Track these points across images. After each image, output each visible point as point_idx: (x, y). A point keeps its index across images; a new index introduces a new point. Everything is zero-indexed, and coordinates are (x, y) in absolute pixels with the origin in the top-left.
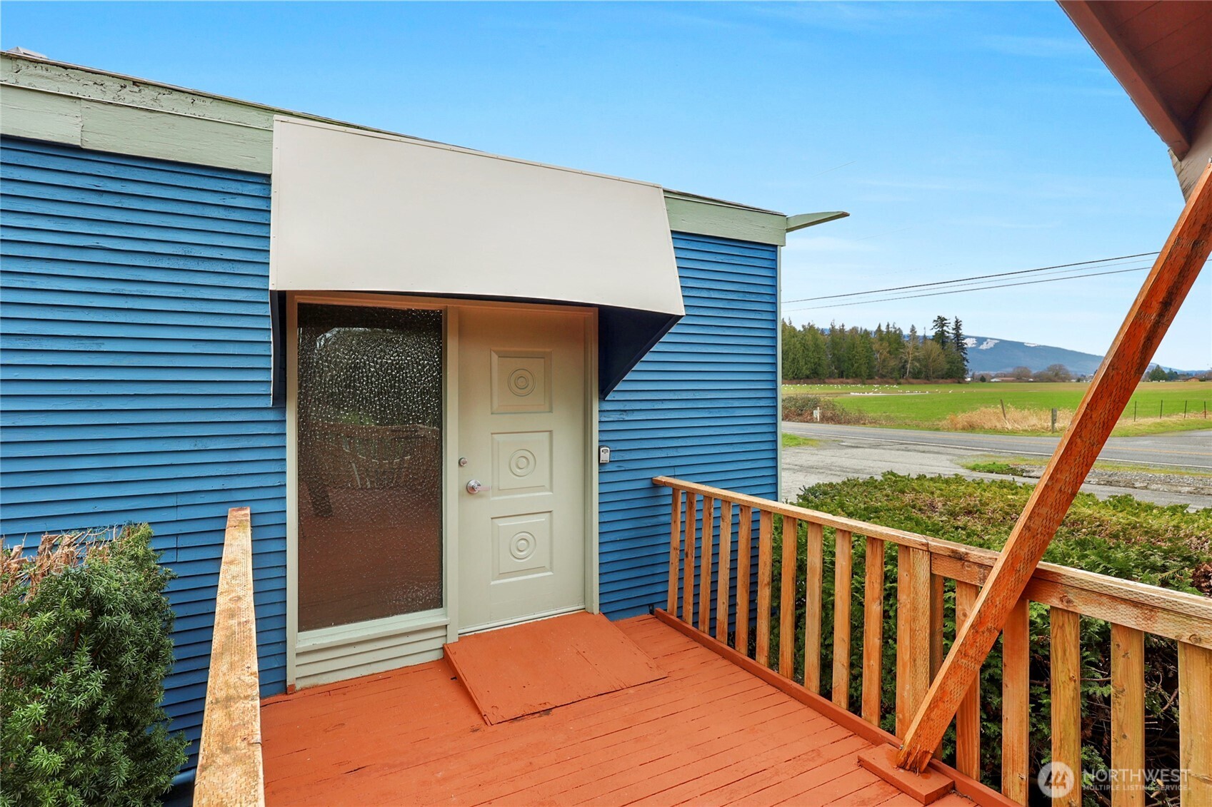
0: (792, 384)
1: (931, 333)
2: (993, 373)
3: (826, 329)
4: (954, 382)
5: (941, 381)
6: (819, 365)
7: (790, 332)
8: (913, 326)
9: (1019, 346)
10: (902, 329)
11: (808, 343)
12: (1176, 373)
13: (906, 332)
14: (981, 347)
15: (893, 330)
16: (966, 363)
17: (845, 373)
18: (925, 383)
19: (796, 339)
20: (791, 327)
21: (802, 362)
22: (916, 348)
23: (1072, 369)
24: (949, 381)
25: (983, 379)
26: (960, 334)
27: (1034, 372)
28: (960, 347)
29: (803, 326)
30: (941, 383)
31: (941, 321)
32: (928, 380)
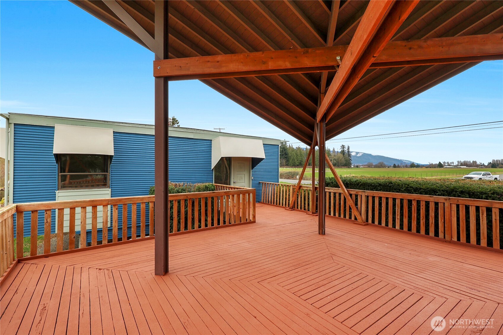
0: (292, 168)
1: (340, 150)
2: (361, 165)
3: (304, 148)
4: (347, 168)
5: (343, 167)
6: (302, 161)
7: (292, 150)
8: (334, 148)
9: (370, 155)
10: (330, 149)
11: (298, 153)
12: (419, 165)
13: (331, 150)
14: (357, 156)
15: (327, 149)
16: (351, 161)
17: (310, 164)
18: (338, 168)
19: (294, 152)
20: (292, 147)
21: (296, 160)
22: (335, 156)
23: (386, 163)
24: (346, 167)
25: (357, 167)
26: (349, 151)
27: (374, 164)
28: (349, 155)
29: (296, 147)
30: (343, 168)
31: (343, 147)
32: (339, 167)
